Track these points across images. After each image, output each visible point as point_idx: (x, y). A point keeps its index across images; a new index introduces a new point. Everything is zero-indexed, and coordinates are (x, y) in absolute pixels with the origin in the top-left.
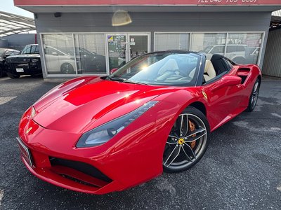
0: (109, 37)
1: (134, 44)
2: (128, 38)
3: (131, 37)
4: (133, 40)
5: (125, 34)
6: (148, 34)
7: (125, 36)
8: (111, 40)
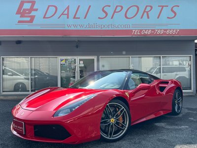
0: (62, 60)
1: (83, 65)
2: (77, 61)
3: (80, 60)
4: (82, 62)
5: (75, 57)
6: (95, 58)
7: (75, 60)
8: (63, 62)
